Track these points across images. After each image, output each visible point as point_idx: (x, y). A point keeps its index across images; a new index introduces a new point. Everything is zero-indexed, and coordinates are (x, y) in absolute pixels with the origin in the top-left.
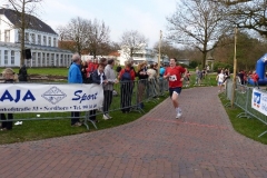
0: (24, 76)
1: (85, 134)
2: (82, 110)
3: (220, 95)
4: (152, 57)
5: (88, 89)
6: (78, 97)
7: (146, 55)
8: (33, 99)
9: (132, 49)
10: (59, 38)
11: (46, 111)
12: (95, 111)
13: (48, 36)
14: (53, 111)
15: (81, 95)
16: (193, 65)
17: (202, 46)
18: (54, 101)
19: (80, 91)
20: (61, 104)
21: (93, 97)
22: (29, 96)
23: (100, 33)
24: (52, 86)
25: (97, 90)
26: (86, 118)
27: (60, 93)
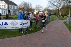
0: (7, 17)
2: (23, 28)
3: (64, 22)
5: (25, 21)
6: (22, 24)
7: (42, 11)
8: (7, 25)
9: (38, 10)
10: (18, 7)
13: (15, 7)
14: (14, 28)
15: (23, 23)
16: (55, 14)
17: (58, 9)
18: (14, 25)
19: (23, 22)
20: (16, 26)
22: (6, 24)
23: (29, 5)
24: (13, 20)
25: (28, 21)
26: (25, 30)
27: (16, 23)
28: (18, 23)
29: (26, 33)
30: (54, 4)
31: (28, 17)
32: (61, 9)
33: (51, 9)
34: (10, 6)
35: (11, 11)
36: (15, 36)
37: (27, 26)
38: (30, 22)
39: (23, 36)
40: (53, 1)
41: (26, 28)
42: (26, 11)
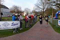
1: (15, 35)
4: (32, 14)
5: (15, 22)
7: (30, 13)
10: (10, 10)
11: (4, 29)
12: (18, 28)
13: (7, 10)
14: (6, 29)
15: (14, 24)
17: (43, 11)
19: (14, 23)
20: (8, 27)
21: (17, 24)
24: (5, 22)
25: (18, 22)
26: (16, 30)
27: (8, 24)
28: (9, 24)
29: (17, 33)
30: (40, 7)
31: (18, 19)
32: (46, 10)
33: (37, 11)
34: (2, 9)
35: (5, 13)
36: (7, 36)
37: (18, 27)
38: (20, 23)
39: (14, 35)
40: (39, 5)
41: (17, 28)
42: (17, 13)
